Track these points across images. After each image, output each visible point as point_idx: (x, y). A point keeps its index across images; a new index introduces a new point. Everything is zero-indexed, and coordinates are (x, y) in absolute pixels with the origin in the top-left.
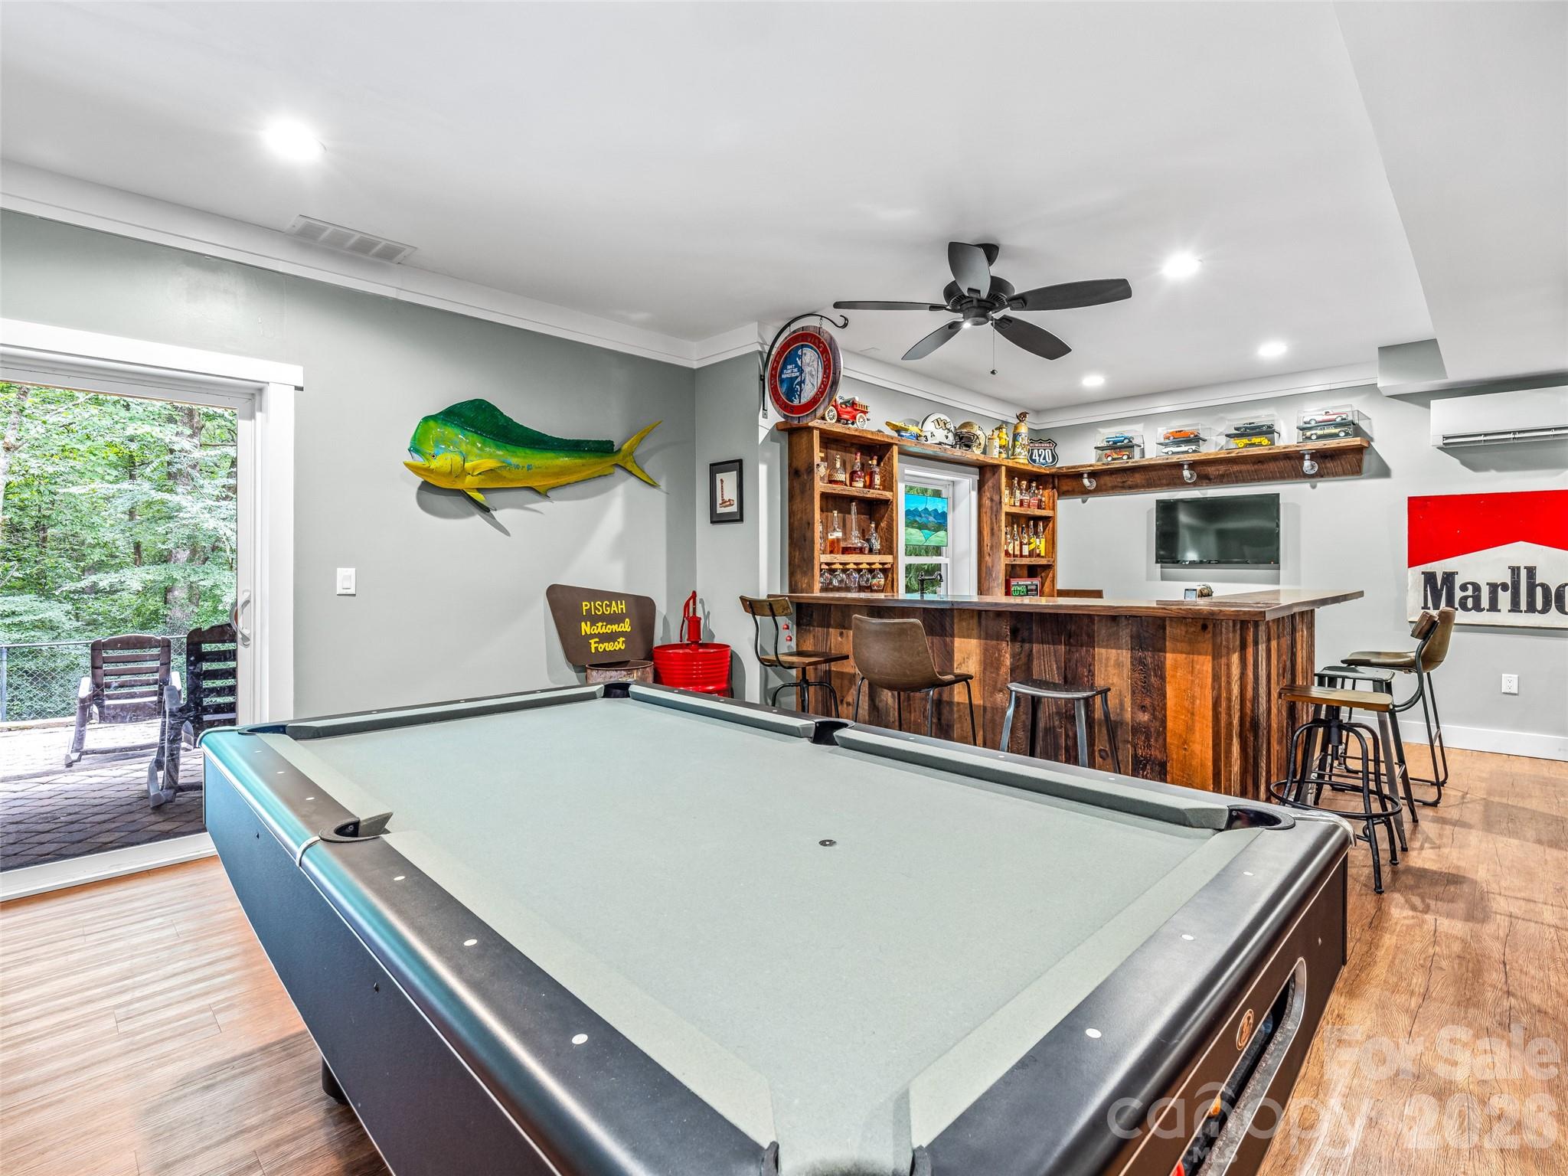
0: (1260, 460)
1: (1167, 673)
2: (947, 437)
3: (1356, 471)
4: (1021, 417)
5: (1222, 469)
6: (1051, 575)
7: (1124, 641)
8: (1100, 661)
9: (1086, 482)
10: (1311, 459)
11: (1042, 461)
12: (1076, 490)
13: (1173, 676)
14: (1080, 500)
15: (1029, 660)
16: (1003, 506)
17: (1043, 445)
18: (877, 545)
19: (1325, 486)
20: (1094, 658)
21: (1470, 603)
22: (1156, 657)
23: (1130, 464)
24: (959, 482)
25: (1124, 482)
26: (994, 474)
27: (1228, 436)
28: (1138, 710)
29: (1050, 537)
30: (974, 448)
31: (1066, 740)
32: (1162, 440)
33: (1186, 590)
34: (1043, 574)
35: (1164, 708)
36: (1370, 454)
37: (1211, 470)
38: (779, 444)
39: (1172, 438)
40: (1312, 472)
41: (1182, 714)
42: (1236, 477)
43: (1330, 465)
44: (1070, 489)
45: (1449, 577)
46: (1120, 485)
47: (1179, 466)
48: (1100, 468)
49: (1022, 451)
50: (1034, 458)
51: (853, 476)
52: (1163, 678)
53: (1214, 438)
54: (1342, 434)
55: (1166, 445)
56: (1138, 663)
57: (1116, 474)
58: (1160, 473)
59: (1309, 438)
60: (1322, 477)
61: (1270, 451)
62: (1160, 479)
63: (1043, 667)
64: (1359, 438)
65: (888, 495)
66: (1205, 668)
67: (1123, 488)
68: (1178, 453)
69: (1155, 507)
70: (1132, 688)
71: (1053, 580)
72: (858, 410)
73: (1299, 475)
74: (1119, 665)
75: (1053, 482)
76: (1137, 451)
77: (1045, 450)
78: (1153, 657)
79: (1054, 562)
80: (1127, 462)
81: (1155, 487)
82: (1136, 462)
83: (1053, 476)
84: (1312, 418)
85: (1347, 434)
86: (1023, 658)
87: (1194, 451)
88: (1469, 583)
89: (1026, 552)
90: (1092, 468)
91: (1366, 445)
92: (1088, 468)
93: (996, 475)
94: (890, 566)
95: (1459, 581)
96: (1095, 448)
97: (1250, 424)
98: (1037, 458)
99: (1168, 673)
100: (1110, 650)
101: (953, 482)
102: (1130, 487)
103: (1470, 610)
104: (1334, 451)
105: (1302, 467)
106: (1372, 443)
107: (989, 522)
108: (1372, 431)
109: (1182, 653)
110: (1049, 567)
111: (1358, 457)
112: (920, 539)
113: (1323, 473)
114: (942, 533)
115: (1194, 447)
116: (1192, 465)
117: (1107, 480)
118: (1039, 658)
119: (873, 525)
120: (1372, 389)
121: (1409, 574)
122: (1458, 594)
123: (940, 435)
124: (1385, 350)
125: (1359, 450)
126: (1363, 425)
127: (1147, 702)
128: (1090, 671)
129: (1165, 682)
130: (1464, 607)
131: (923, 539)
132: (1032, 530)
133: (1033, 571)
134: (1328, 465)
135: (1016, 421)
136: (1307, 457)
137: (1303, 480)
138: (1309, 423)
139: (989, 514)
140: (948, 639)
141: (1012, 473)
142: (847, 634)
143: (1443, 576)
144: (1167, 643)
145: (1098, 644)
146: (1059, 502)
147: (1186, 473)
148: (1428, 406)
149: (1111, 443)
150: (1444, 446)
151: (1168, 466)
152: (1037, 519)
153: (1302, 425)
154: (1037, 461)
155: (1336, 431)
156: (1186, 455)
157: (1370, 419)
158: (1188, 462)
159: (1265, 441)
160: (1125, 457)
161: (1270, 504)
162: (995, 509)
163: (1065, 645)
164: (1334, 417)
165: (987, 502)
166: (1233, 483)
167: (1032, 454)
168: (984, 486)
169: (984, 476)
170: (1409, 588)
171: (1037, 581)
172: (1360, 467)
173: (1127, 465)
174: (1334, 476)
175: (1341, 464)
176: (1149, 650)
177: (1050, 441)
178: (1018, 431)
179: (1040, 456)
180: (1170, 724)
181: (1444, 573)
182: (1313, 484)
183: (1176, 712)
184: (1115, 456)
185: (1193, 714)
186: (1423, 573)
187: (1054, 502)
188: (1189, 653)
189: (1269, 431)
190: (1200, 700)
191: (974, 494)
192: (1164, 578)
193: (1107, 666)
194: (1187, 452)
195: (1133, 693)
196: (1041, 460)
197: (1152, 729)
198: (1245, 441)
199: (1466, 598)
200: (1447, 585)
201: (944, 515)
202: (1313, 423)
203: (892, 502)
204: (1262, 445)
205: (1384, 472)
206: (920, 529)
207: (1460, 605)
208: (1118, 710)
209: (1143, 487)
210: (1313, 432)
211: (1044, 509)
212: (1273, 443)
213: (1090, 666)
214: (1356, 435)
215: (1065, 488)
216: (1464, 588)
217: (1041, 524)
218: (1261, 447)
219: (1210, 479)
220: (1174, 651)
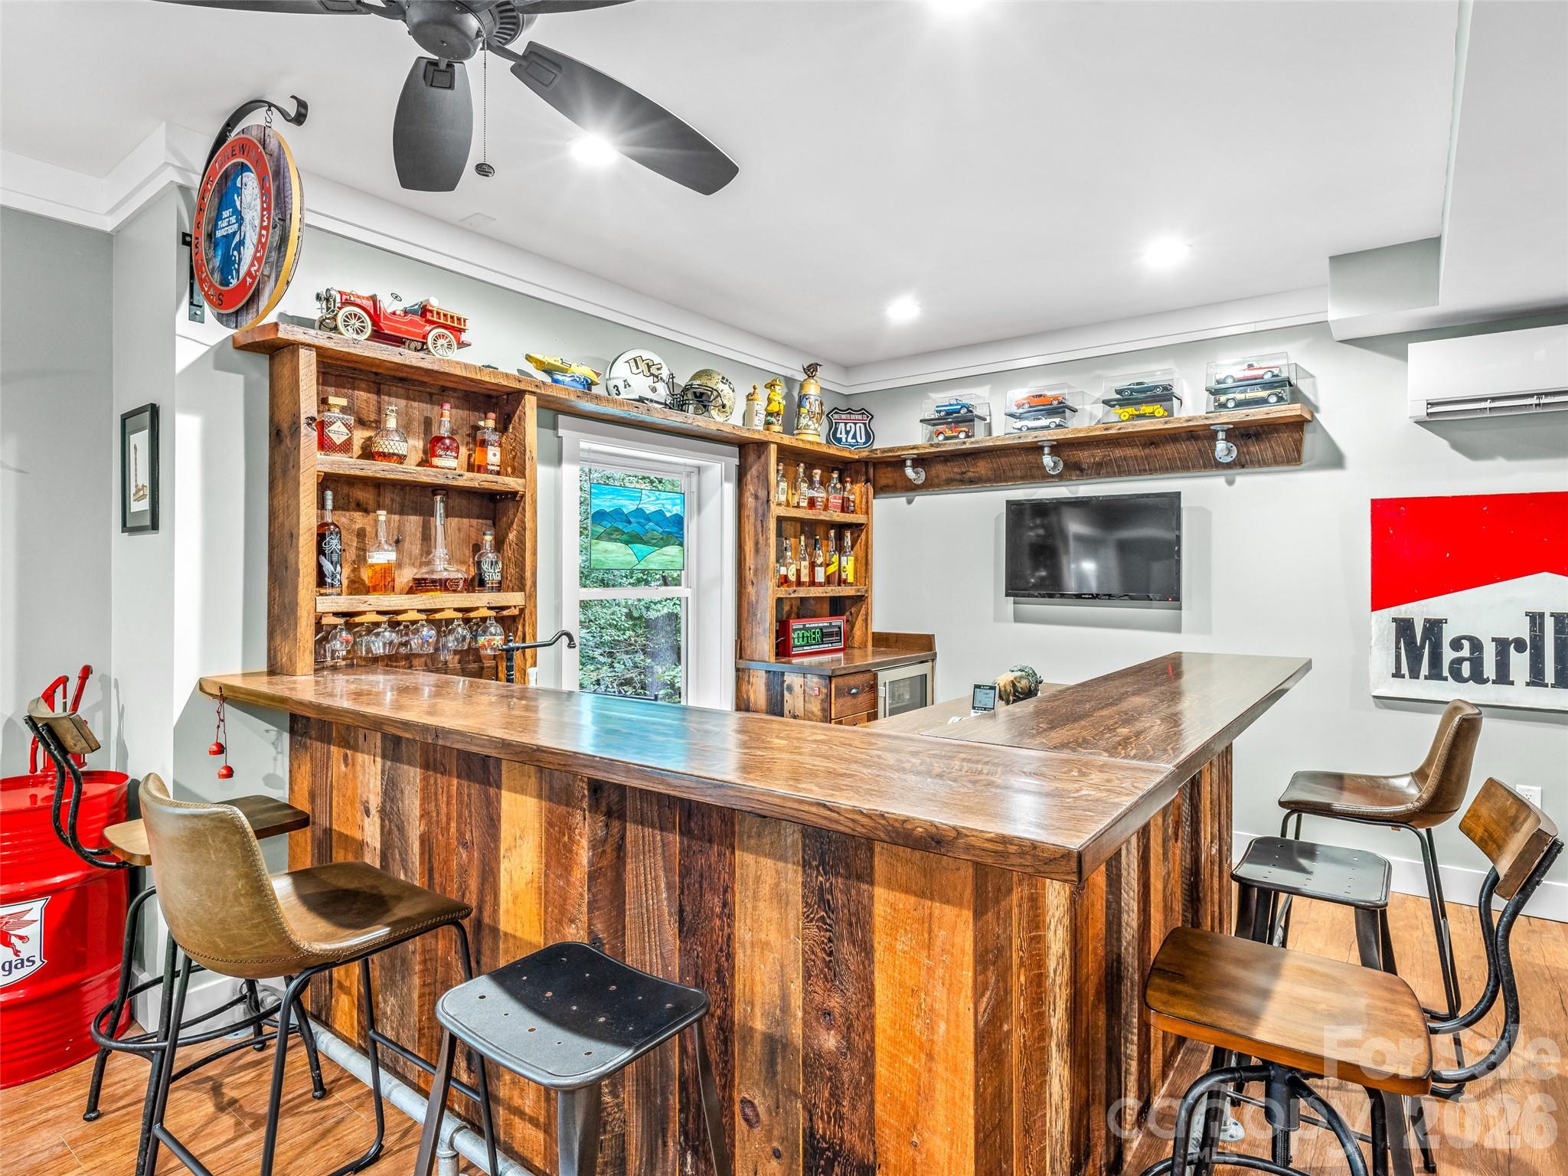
0: (1153, 440)
1: (876, 940)
2: (654, 390)
3: (1293, 458)
4: (811, 370)
5: (1099, 454)
6: (863, 611)
7: (789, 840)
8: (744, 883)
9: (909, 472)
10: (1227, 439)
11: (851, 444)
12: (899, 484)
13: (890, 949)
14: (904, 500)
15: (618, 857)
16: (773, 506)
17: (853, 417)
18: (492, 575)
19: (1248, 482)
20: (732, 874)
21: (1466, 669)
22: (853, 892)
23: (968, 446)
24: (707, 468)
25: (963, 473)
26: (759, 457)
27: (1106, 402)
28: (817, 1020)
29: (861, 554)
30: (713, 412)
31: (681, 1062)
32: (1014, 410)
33: (977, 687)
34: (853, 610)
35: (870, 1027)
36: (1314, 431)
37: (1084, 456)
38: (241, 377)
39: (1027, 406)
40: (1229, 459)
41: (909, 1052)
42: (1119, 467)
43: (1254, 448)
44: (890, 482)
45: (1434, 627)
46: (958, 477)
47: (1036, 449)
48: (927, 451)
49: (810, 423)
50: (838, 435)
51: (434, 445)
52: (866, 950)
53: (1088, 407)
54: (1273, 399)
55: (1019, 417)
56: (819, 902)
57: (952, 461)
58: (1013, 460)
59: (1223, 406)
60: (1243, 466)
61: (1166, 426)
62: (1012, 470)
63: (642, 878)
64: (1298, 406)
65: (512, 483)
66: (958, 940)
67: (962, 482)
68: (1035, 429)
69: (1004, 510)
70: (805, 961)
71: (866, 619)
72: (432, 322)
73: (1211, 464)
74: (780, 898)
75: (867, 472)
76: (979, 428)
77: (855, 424)
78: (847, 892)
79: (866, 591)
80: (964, 443)
81: (1006, 481)
82: (977, 442)
83: (865, 463)
84: (1229, 373)
85: (1280, 399)
86: (609, 850)
87: (1059, 426)
88: (1464, 638)
89: (820, 575)
90: (915, 451)
91: (1308, 417)
92: (911, 452)
93: (763, 458)
94: (516, 612)
95: (1448, 634)
96: (921, 421)
97: (1138, 384)
98: (844, 436)
99: (880, 941)
100: (761, 859)
101: (699, 468)
102: (971, 482)
103: (1466, 681)
104: (1261, 426)
105: (1213, 452)
106: (1317, 415)
107: (752, 533)
108: (1316, 396)
109: (907, 891)
110: (860, 599)
111: (1296, 436)
112: (628, 558)
113: (1243, 460)
114: (673, 550)
115: (1057, 420)
116: (1058, 448)
117: (942, 471)
118: (637, 856)
119: (488, 538)
120: (1318, 331)
121: (1373, 622)
122: (1448, 655)
123: (641, 385)
124: (1339, 261)
125: (1298, 425)
126: (1303, 385)
127: (835, 1002)
128: (725, 905)
129: (872, 962)
130: (1457, 675)
131: (634, 558)
132: (832, 545)
133: (837, 606)
134: (1252, 449)
135: (802, 377)
136: (1221, 435)
137: (1215, 472)
138: (1223, 382)
139: (752, 519)
140: (492, 791)
141: (790, 456)
142: (353, 760)
143: (1424, 626)
144: (876, 860)
145: (741, 841)
146: (874, 501)
147: (1047, 460)
148: (1403, 356)
149: (943, 414)
150: (1428, 419)
151: (1023, 449)
152: (841, 528)
153: (1213, 384)
154: (844, 440)
155: (1264, 394)
156: (1046, 432)
157: (1312, 376)
158: (1049, 444)
159: (1159, 410)
160: (962, 435)
161: (1169, 507)
162: (760, 511)
163: (682, 833)
164: (1261, 372)
165: (750, 501)
166: (1115, 476)
167: (836, 429)
168: (746, 475)
169: (746, 459)
170: (1372, 644)
171: (838, 622)
172: (1299, 452)
173: (964, 447)
174: (1260, 466)
175: (1271, 447)
176: (838, 874)
177: (863, 411)
178: (803, 393)
179: (848, 433)
180: (881, 1070)
181: (1427, 621)
182: (1230, 478)
183: (894, 1042)
184: (949, 433)
185: (930, 1057)
186: (1395, 620)
187: (867, 502)
188: (922, 895)
189: (1164, 395)
190: (948, 1022)
191: (730, 489)
192: (1018, 618)
193: (755, 898)
194: (1047, 427)
195: (807, 976)
196: (849, 440)
197: (846, 1076)
198: (1131, 410)
199: (1459, 661)
200: (1430, 640)
201: (678, 521)
202: (1230, 383)
203: (523, 496)
204: (1154, 417)
205: (1335, 460)
206: (627, 543)
207: (1451, 673)
208: (778, 1012)
209: (989, 480)
210: (1230, 396)
211: (852, 512)
212: (1171, 414)
213: (725, 891)
214: (1294, 401)
215: (883, 482)
216: (1456, 644)
217: (849, 534)
218: (1154, 419)
219: (1081, 470)
220: (889, 885)
